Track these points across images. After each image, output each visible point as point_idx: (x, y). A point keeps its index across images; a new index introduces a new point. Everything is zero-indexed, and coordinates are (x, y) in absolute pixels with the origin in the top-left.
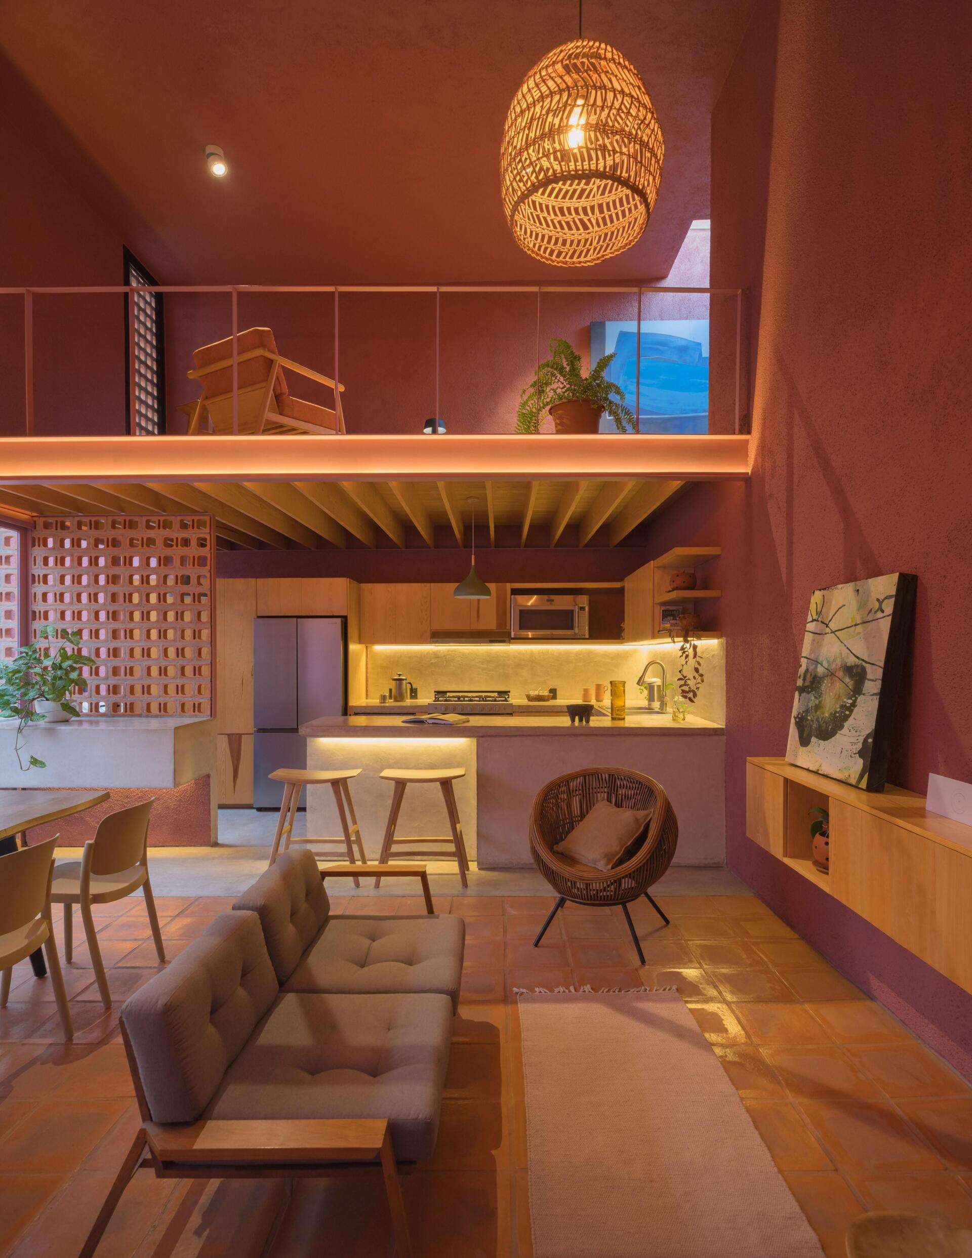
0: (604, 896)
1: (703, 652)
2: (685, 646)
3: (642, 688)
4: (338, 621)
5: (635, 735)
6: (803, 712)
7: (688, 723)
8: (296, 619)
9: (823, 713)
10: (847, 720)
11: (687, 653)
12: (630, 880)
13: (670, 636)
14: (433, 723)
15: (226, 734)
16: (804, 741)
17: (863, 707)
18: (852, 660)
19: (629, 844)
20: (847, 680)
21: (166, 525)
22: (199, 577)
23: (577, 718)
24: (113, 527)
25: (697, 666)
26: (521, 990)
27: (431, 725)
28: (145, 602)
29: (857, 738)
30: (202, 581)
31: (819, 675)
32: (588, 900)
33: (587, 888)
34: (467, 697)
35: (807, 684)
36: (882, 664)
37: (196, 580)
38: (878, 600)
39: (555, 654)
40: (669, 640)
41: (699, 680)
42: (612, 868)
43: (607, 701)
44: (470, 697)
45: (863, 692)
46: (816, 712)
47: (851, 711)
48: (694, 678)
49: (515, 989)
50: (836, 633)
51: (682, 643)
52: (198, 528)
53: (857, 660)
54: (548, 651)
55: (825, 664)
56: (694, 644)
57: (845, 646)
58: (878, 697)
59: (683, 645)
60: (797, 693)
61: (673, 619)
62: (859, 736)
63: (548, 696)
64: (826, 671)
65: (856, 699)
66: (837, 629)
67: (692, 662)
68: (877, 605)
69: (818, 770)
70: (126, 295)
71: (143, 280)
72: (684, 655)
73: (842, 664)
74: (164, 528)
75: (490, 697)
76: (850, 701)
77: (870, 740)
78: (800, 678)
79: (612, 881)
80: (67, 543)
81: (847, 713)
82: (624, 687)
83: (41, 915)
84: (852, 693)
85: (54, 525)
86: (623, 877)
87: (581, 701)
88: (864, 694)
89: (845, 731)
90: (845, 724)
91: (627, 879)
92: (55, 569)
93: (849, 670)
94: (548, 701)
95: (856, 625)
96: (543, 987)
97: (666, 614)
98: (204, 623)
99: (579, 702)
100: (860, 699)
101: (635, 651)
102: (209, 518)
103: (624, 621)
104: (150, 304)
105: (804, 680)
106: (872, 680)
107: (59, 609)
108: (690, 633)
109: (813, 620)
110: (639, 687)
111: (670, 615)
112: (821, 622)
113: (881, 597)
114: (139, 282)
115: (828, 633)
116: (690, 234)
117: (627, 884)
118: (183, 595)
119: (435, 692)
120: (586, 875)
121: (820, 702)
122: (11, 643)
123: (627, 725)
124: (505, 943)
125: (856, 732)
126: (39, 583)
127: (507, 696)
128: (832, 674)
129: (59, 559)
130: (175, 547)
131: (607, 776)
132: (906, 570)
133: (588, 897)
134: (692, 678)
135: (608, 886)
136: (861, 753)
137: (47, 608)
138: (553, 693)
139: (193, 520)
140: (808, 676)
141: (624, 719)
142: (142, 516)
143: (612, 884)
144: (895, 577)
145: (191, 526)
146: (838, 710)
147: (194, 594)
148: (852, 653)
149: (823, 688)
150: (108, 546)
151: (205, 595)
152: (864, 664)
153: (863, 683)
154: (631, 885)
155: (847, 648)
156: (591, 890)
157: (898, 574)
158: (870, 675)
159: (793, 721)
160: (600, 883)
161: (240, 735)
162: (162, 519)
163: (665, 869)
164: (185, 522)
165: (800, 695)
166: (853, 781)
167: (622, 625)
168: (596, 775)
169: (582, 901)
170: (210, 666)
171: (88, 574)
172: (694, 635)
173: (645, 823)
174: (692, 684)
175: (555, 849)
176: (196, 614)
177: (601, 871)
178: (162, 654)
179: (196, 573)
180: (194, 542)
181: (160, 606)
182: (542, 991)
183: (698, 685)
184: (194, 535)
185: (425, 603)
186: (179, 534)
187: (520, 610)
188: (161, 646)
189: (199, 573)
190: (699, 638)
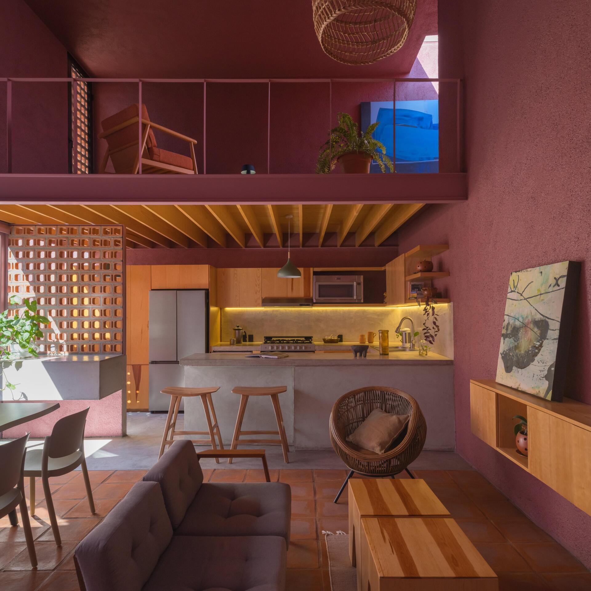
0: (380, 470)
1: (438, 312)
2: (427, 308)
3: (398, 334)
4: (204, 292)
5: (396, 365)
6: (507, 350)
7: (429, 356)
8: (176, 291)
9: (520, 351)
10: (537, 356)
11: (428, 312)
12: (396, 460)
13: (417, 301)
14: (265, 358)
15: (131, 365)
16: (508, 369)
17: (547, 347)
18: (538, 317)
19: (395, 436)
20: (536, 330)
21: (95, 232)
22: (115, 265)
23: (358, 354)
24: (61, 233)
25: (435, 320)
26: (327, 532)
27: (264, 359)
28: (81, 281)
29: (544, 367)
30: (117, 267)
31: (517, 327)
32: (369, 473)
33: (369, 465)
34: (285, 340)
35: (509, 332)
36: (559, 320)
37: (113, 267)
38: (555, 278)
39: (341, 312)
40: (417, 304)
41: (436, 330)
42: (385, 452)
43: (376, 342)
44: (287, 340)
45: (547, 338)
46: (515, 350)
47: (540, 350)
48: (433, 328)
49: (323, 532)
50: (527, 299)
51: (425, 306)
52: (115, 234)
53: (542, 317)
54: (336, 311)
55: (521, 319)
56: (433, 306)
57: (534, 308)
58: (557, 341)
59: (426, 307)
60: (502, 338)
61: (418, 291)
62: (545, 366)
63: (337, 339)
64: (521, 324)
65: (543, 342)
66: (528, 297)
67: (431, 318)
68: (555, 282)
69: (518, 388)
70: (69, 84)
71: (80, 74)
72: (426, 314)
73: (532, 320)
74: (94, 233)
75: (300, 340)
76: (538, 344)
77: (553, 369)
78: (504, 328)
79: (385, 461)
80: (31, 243)
81: (537, 351)
82: (388, 334)
83: (18, 485)
84: (539, 338)
85: (23, 231)
86: (392, 458)
87: (359, 343)
88: (547, 339)
89: (535, 362)
90: (535, 358)
91: (394, 459)
92: (23, 259)
93: (536, 323)
94: (337, 343)
95: (541, 294)
96: (342, 530)
97: (414, 288)
98: (119, 294)
99: (358, 343)
100: (545, 342)
101: (393, 311)
102: (122, 227)
103: (386, 291)
104: (84, 90)
105: (507, 329)
106: (553, 330)
107: (26, 285)
108: (430, 299)
109: (512, 291)
110: (396, 334)
111: (417, 288)
112: (517, 292)
113: (557, 277)
114: (77, 76)
115: (522, 300)
116: (424, 45)
117: (395, 462)
118: (105, 276)
119: (264, 337)
120: (368, 456)
121: (518, 344)
123: (390, 358)
124: (315, 500)
125: (543, 363)
126: (13, 268)
127: (311, 340)
128: (526, 326)
129: (26, 253)
130: (100, 246)
131: (379, 392)
132: (573, 259)
133: (369, 470)
134: (432, 328)
135: (382, 464)
136: (546, 377)
137: (18, 285)
138: (340, 338)
139: (112, 229)
140: (510, 327)
141: (388, 354)
142: (79, 226)
143: (385, 462)
144: (566, 264)
145: (110, 233)
146: (530, 349)
147: (112, 275)
148: (538, 312)
149: (520, 335)
150: (57, 245)
151: (119, 276)
152: (547, 319)
153: (547, 332)
154: (397, 463)
155: (536, 309)
156: (371, 466)
157: (568, 261)
158: (551, 327)
159: (500, 356)
160: (377, 462)
161: (140, 366)
162: (92, 228)
163: (419, 453)
164: (106, 230)
165: (504, 340)
166: (542, 395)
167: (384, 294)
168: (372, 391)
169: (365, 473)
170: (122, 321)
171: (44, 262)
172: (433, 301)
173: (405, 423)
174: (432, 332)
175: (347, 439)
176: (114, 288)
177: (378, 454)
178: (92, 314)
179: (113, 262)
180: (112, 243)
181: (90, 283)
182: (341, 533)
183: (436, 333)
184: (112, 238)
185: (258, 280)
186: (102, 238)
187: (319, 285)
188: (91, 309)
189: (115, 262)
190: (436, 303)
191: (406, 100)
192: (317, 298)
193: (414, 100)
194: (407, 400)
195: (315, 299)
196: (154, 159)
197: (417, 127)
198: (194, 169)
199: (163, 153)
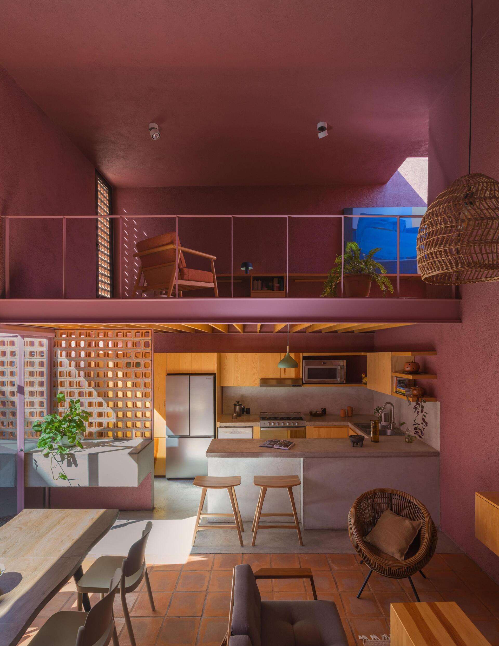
1: (427, 410)
2: (417, 406)
4: (212, 377)
8: (189, 376)
13: (408, 400)
19: (411, 542)
22: (145, 364)
25: (424, 417)
26: (363, 637)
28: (115, 377)
30: (147, 365)
41: (425, 425)
42: (405, 559)
48: (422, 423)
49: (360, 636)
51: (415, 404)
52: (145, 336)
56: (422, 405)
61: (407, 388)
67: (421, 415)
71: (103, 185)
72: (417, 411)
74: (126, 336)
80: (73, 344)
85: (67, 334)
92: (66, 358)
97: (401, 384)
102: (150, 331)
104: (105, 197)
107: (68, 381)
108: (420, 399)
114: (101, 187)
118: (136, 373)
120: (390, 563)
122: (42, 399)
124: (340, 594)
126: (58, 366)
129: (69, 354)
130: (132, 347)
134: (421, 424)
137: (62, 380)
138: (324, 412)
139: (142, 333)
141: (378, 442)
145: (141, 336)
147: (142, 373)
151: (149, 373)
161: (158, 438)
162: (126, 331)
164: (138, 333)
167: (363, 375)
170: (151, 412)
171: (84, 361)
172: (422, 400)
173: (419, 529)
174: (421, 427)
175: (365, 540)
176: (144, 384)
177: (397, 560)
178: (125, 405)
179: (143, 361)
180: (142, 345)
181: (124, 379)
182: (375, 638)
183: (424, 427)
184: (142, 340)
185: (256, 364)
186: (134, 340)
187: (308, 369)
188: (124, 401)
189: (145, 361)
190: (425, 402)
191: (383, 207)
192: (307, 379)
193: (390, 207)
194: (416, 505)
195: (305, 380)
196: (184, 278)
197: (392, 231)
198: (214, 282)
199: (190, 272)
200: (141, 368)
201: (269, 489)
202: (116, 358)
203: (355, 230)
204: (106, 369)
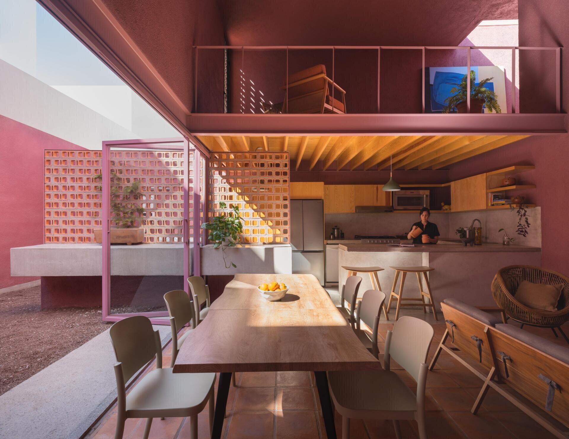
8: (302, 201)
24: (245, 158)
25: (526, 220)
37: (282, 182)
48: (525, 225)
52: (283, 158)
72: (520, 215)
97: (497, 197)
102: (288, 154)
108: (522, 205)
130: (273, 167)
139: (281, 155)
142: (258, 153)
145: (280, 158)
147: (281, 188)
150: (243, 166)
185: (353, 194)
187: (398, 197)
189: (284, 178)
190: (527, 207)
192: (397, 206)
195: (395, 207)
200: (280, 184)
201: (408, 273)
202: (260, 176)
203: (432, 85)
204: (251, 185)
